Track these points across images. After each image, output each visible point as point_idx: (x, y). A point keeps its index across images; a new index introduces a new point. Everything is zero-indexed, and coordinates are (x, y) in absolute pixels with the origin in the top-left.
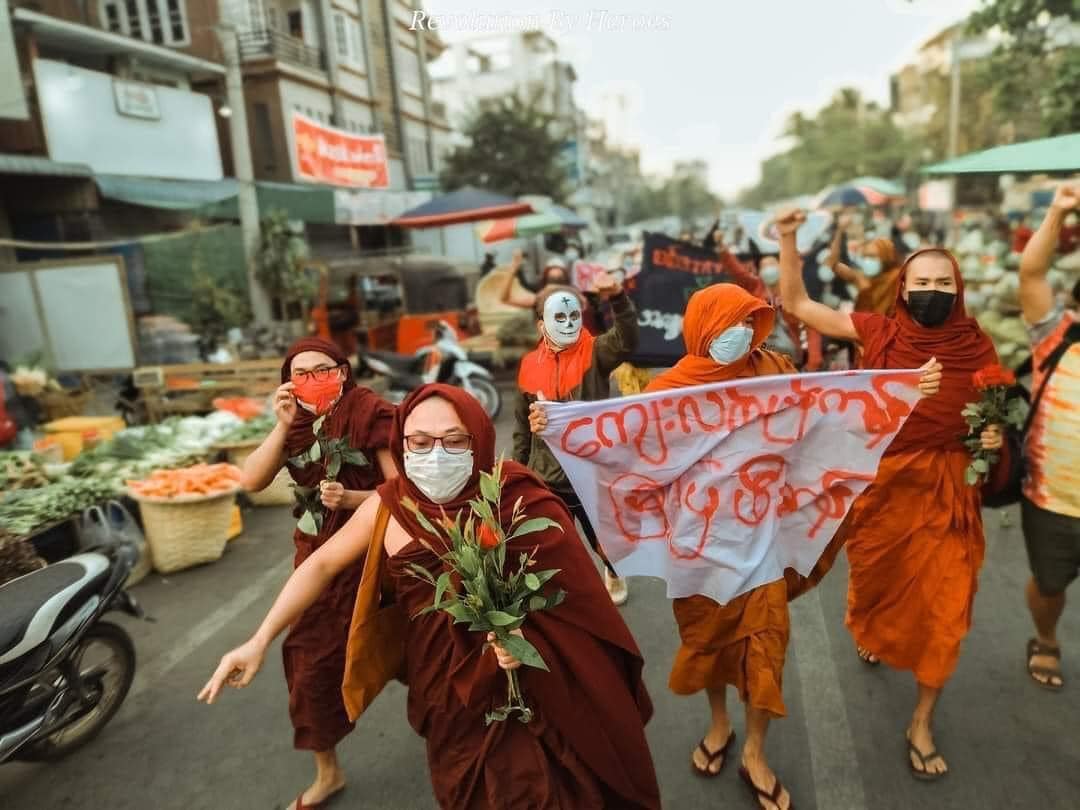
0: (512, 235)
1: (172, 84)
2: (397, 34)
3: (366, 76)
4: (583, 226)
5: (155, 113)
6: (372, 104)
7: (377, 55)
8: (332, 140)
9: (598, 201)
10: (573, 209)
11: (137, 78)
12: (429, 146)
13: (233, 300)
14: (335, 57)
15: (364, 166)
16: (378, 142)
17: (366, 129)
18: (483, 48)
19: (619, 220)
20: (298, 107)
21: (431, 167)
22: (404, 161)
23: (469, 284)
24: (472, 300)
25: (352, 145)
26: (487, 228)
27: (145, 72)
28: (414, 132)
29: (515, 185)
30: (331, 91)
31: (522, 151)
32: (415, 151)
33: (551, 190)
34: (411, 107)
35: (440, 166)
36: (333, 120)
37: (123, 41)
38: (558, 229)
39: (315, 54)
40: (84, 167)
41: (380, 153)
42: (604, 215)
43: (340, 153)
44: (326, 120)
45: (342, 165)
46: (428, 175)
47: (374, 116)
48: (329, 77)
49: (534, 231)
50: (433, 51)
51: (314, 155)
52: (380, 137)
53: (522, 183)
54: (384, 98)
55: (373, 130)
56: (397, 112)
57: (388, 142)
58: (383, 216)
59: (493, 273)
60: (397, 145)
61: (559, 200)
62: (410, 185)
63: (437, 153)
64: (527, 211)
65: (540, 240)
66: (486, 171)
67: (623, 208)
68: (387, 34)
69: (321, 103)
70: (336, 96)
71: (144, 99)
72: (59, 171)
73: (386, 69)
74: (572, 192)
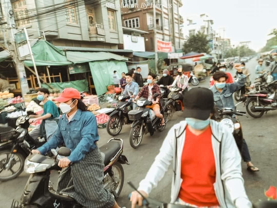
0: (199, 60)
1: (138, 36)
2: (175, 21)
3: (169, 30)
4: (213, 58)
5: (137, 41)
6: (170, 36)
7: (171, 26)
8: (163, 43)
9: (217, 53)
10: (211, 55)
11: (134, 35)
12: (179, 43)
13: (154, 71)
14: (164, 28)
15: (168, 48)
16: (170, 43)
17: (168, 41)
18: (190, 19)
19: (222, 57)
20: (158, 37)
21: (179, 47)
22: (175, 46)
23: (193, 67)
24: (194, 70)
25: (166, 44)
26: (194, 59)
27: (136, 34)
28: (177, 40)
29: (198, 50)
30: (163, 34)
31: (200, 43)
32: (177, 44)
33: (206, 51)
34: (177, 35)
35: (182, 47)
36: (163, 40)
37: (132, 29)
38: (208, 59)
39: (160, 27)
40: (132, 50)
41: (171, 45)
42: (219, 56)
43: (164, 46)
44: (162, 39)
45: (164, 48)
46: (179, 49)
47: (170, 37)
48: (163, 32)
49: (203, 59)
50: (181, 23)
51: (160, 46)
52: (171, 42)
53: (200, 50)
54: (171, 34)
55: (170, 41)
56: (174, 36)
57: (172, 43)
58: (175, 57)
59: (197, 66)
60: (174, 43)
61: (208, 53)
62: (176, 51)
63: (181, 44)
64: (203, 55)
65: (204, 61)
66: (192, 48)
67: (223, 55)
68: (173, 21)
69: (161, 36)
70: (164, 35)
71: (135, 38)
72: (126, 51)
73: (172, 28)
74: (211, 51)
